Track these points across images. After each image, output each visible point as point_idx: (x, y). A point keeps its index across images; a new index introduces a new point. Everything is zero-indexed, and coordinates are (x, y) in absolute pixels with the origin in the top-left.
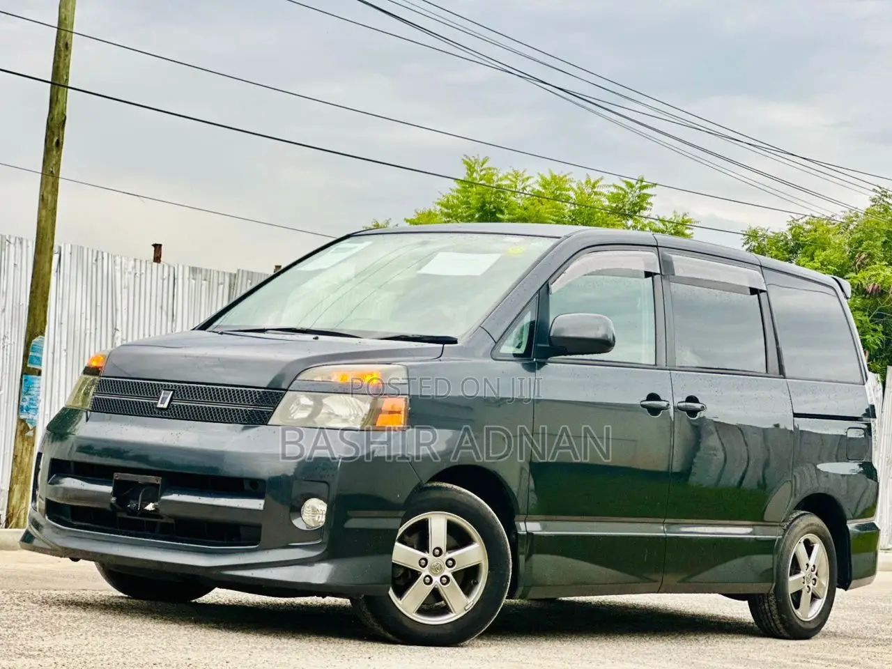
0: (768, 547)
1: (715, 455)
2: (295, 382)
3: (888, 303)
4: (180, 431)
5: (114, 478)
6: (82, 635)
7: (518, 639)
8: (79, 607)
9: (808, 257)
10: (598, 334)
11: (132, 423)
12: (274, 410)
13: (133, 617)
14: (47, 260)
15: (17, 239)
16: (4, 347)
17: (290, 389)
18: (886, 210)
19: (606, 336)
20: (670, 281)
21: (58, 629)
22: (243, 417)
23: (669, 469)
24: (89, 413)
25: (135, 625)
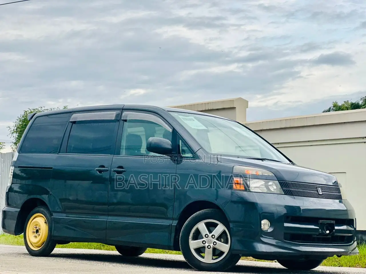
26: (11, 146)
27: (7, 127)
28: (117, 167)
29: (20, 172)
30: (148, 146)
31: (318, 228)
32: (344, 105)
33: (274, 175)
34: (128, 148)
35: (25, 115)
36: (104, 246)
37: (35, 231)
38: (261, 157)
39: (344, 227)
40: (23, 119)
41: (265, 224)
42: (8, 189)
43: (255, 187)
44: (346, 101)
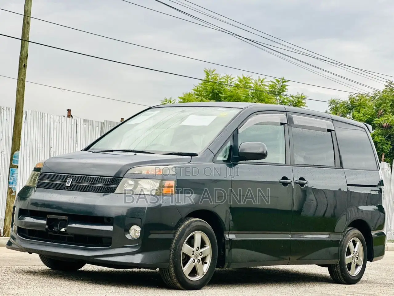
0: (336, 243)
1: (313, 203)
2: (126, 174)
3: (393, 131)
4: (76, 196)
5: (47, 217)
6: (31, 287)
7: (225, 286)
8: (31, 274)
9: (357, 111)
10: (260, 151)
11: (55, 193)
12: (117, 186)
13: (55, 278)
14: (20, 117)
15: (7, 108)
16: (2, 156)
17: (124, 177)
18: (392, 90)
19: (263, 152)
20: (292, 127)
21: (21, 285)
22: (104, 190)
23: (292, 209)
24: (36, 188)
25: (56, 282)
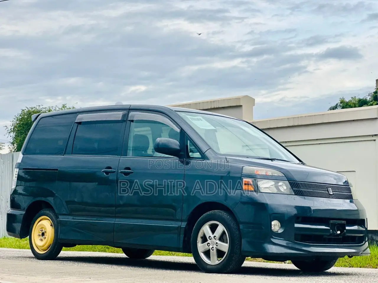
5: (330, 223)
26: (8, 146)
27: (4, 127)
28: (124, 168)
29: (24, 174)
30: (156, 147)
31: (329, 228)
32: (351, 101)
33: (284, 175)
34: (135, 149)
35: (22, 114)
36: (108, 248)
37: (41, 234)
38: (270, 157)
39: (355, 228)
40: (21, 117)
41: (276, 226)
42: (12, 192)
43: (265, 188)
44: (353, 97)
